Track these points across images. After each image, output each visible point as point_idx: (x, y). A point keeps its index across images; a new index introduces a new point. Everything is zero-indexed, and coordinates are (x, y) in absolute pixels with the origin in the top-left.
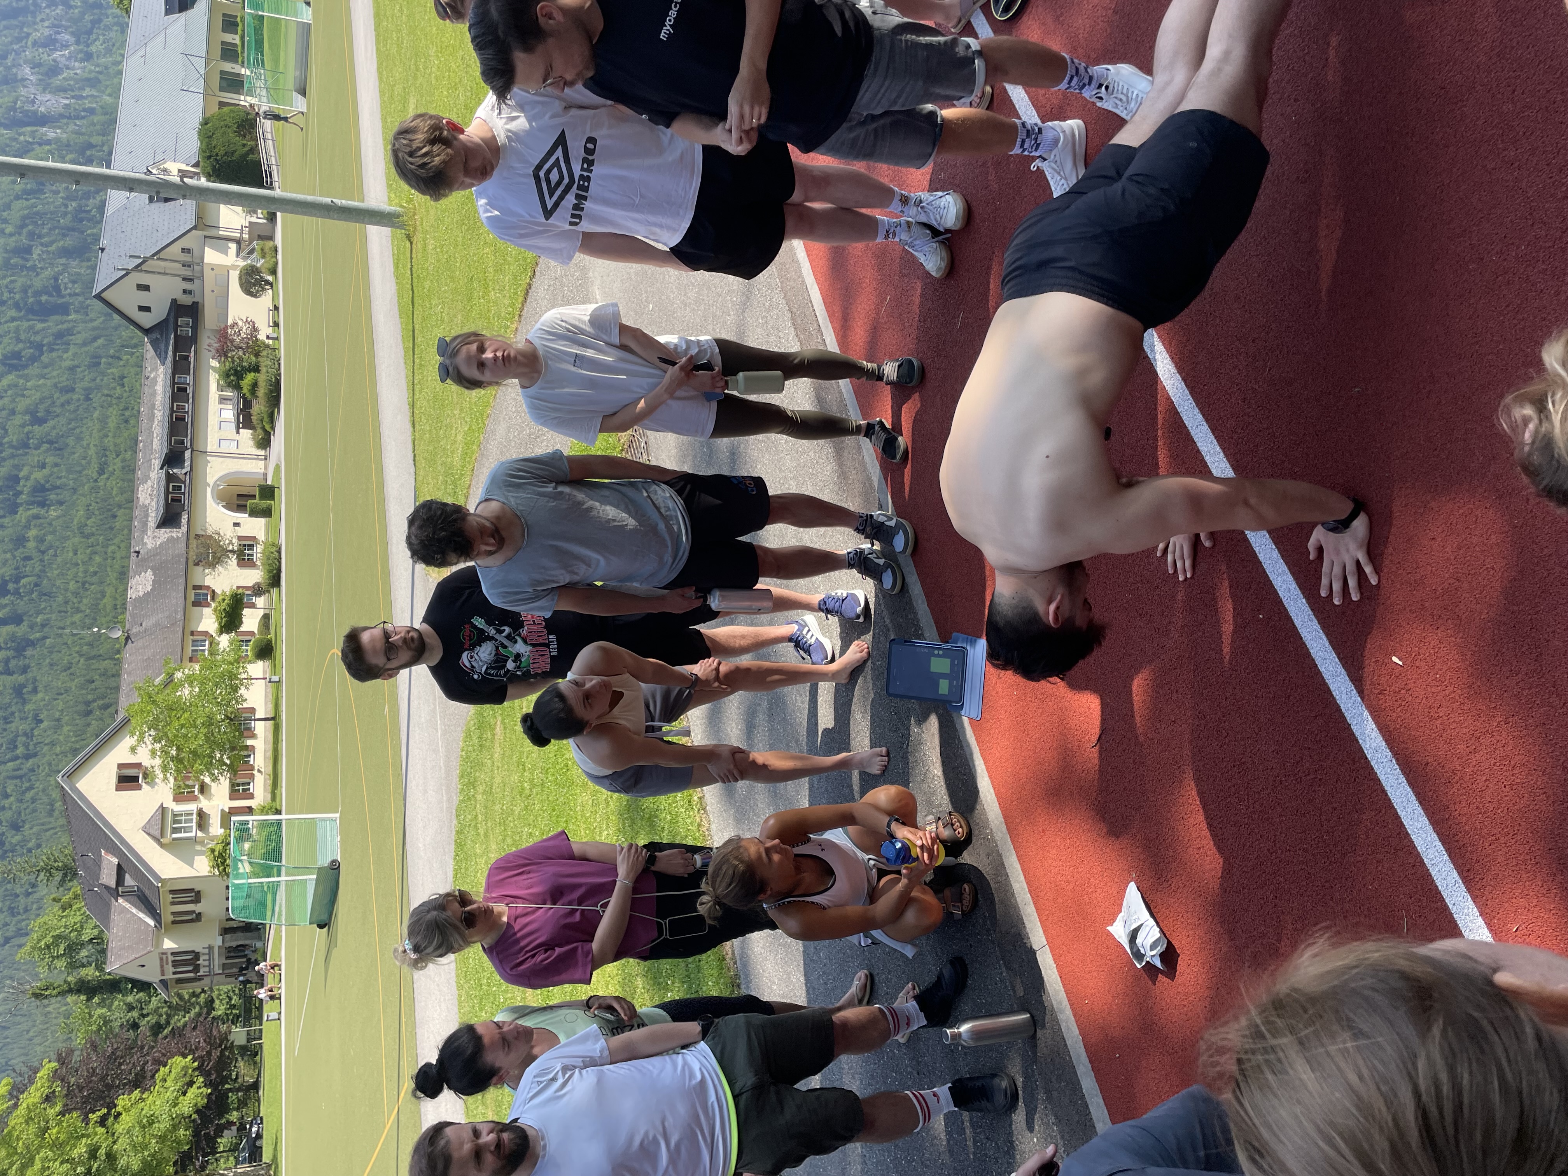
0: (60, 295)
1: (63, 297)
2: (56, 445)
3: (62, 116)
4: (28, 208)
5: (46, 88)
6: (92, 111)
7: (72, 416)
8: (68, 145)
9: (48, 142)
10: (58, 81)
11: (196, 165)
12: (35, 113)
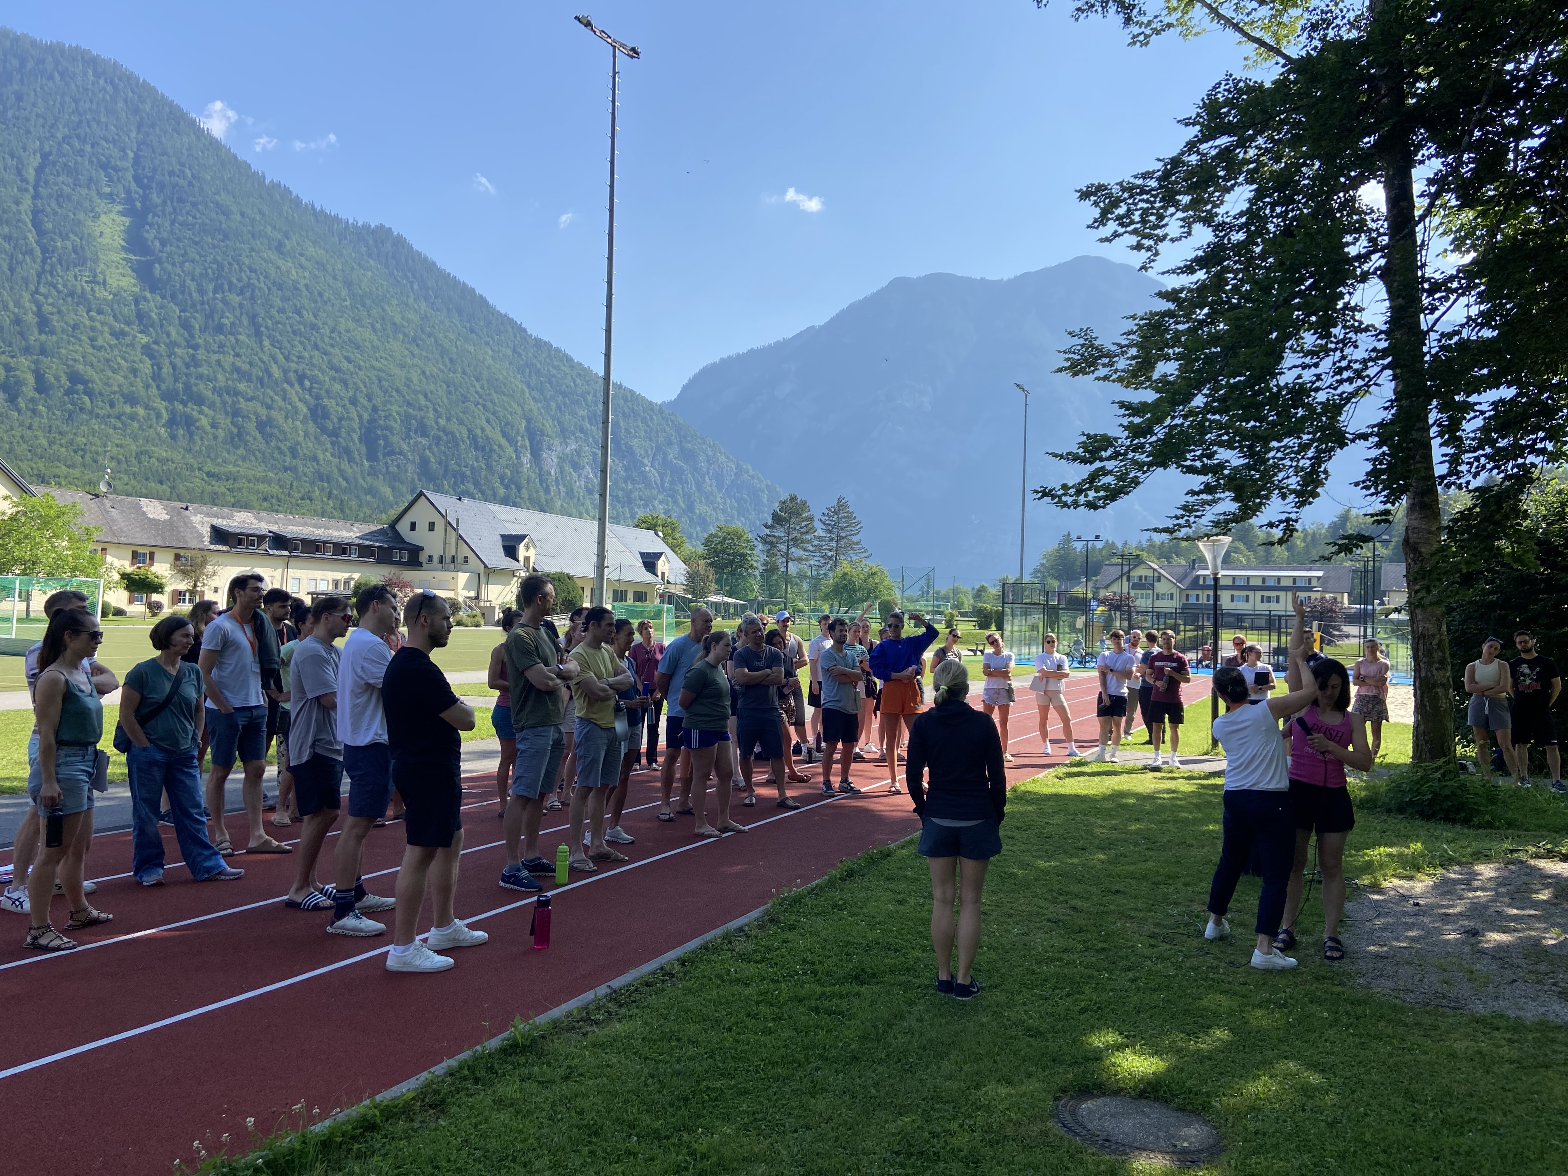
0: (385, 456)
1: (384, 457)
2: (237, 438)
3: (541, 469)
4: (462, 437)
5: (562, 459)
6: (547, 490)
7: (268, 456)
8: (518, 472)
9: (518, 457)
10: (568, 468)
11: (534, 570)
12: (541, 449)
